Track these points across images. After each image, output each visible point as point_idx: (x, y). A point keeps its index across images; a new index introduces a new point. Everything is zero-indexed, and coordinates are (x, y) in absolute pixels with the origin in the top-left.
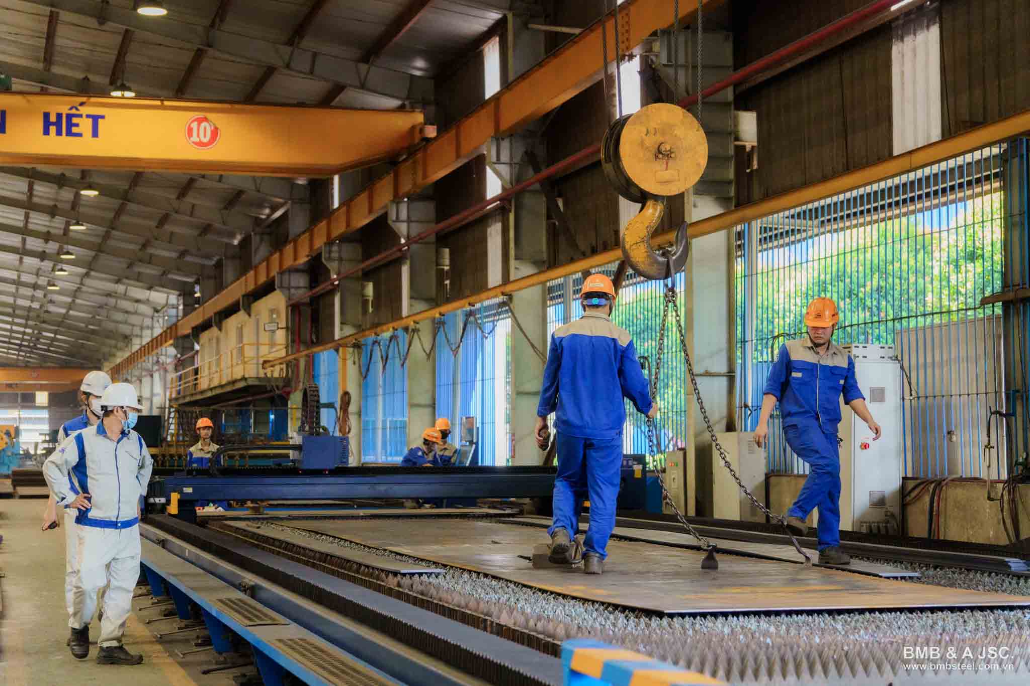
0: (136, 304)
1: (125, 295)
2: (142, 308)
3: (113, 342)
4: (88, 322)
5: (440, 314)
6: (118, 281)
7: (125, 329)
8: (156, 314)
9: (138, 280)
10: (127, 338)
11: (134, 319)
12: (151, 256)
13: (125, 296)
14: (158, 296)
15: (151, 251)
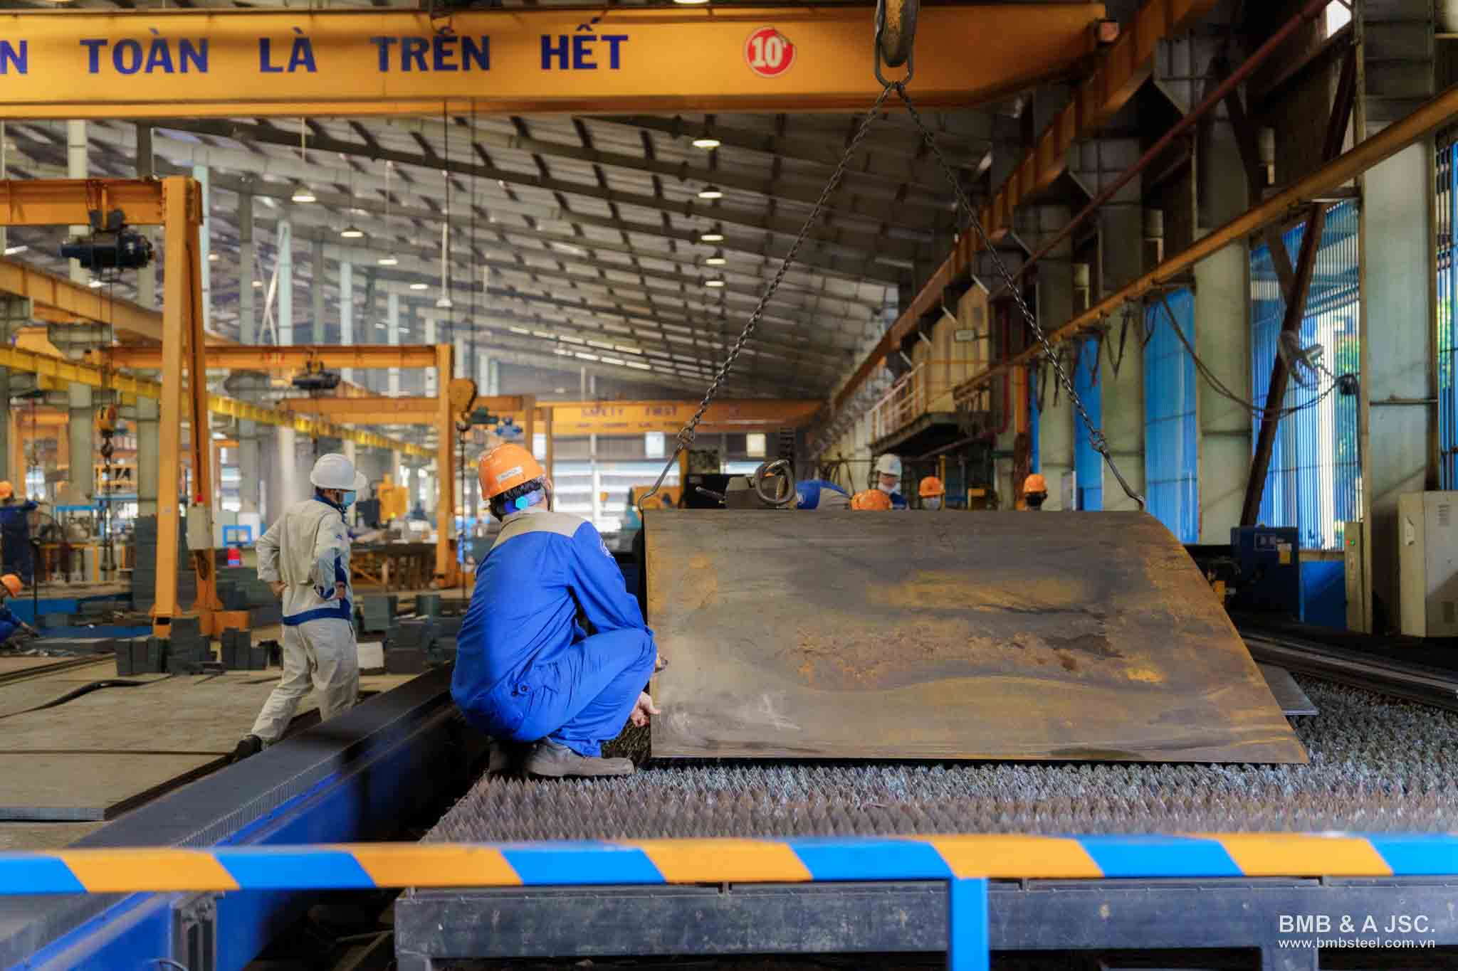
0: (846, 304)
1: (823, 288)
2: (856, 309)
3: (835, 359)
4: (793, 332)
5: (1102, 313)
6: (811, 271)
7: (843, 341)
8: (877, 318)
9: (832, 268)
10: (850, 352)
11: (849, 326)
12: (840, 231)
13: (823, 293)
14: (872, 291)
15: (838, 223)
